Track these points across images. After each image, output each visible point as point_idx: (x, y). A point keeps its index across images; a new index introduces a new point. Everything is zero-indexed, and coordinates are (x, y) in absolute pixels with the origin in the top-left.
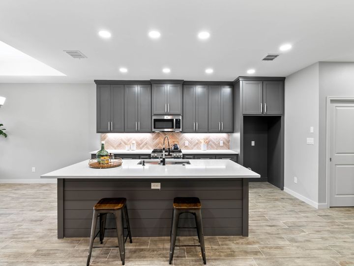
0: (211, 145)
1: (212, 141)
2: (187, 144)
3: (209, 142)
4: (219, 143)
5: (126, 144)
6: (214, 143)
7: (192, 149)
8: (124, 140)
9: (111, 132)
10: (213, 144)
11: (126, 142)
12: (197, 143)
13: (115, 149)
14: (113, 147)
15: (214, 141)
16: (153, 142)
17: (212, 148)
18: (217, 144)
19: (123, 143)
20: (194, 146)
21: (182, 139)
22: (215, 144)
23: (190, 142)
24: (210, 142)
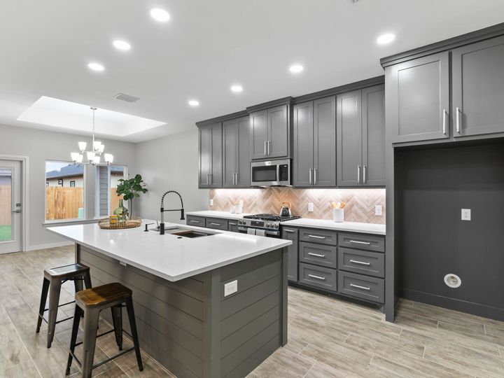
0: (356, 214)
1: (357, 204)
2: (311, 207)
3: (352, 206)
4: (373, 210)
5: (232, 203)
6: (362, 208)
7: (320, 217)
8: (232, 199)
9: (222, 187)
10: (360, 212)
11: (234, 201)
12: (329, 208)
13: (223, 210)
14: (221, 207)
15: (361, 203)
16: (264, 202)
17: (358, 218)
18: (368, 210)
19: (230, 203)
20: (325, 212)
21: (303, 199)
22: (365, 212)
23: (317, 206)
24: (355, 207)
